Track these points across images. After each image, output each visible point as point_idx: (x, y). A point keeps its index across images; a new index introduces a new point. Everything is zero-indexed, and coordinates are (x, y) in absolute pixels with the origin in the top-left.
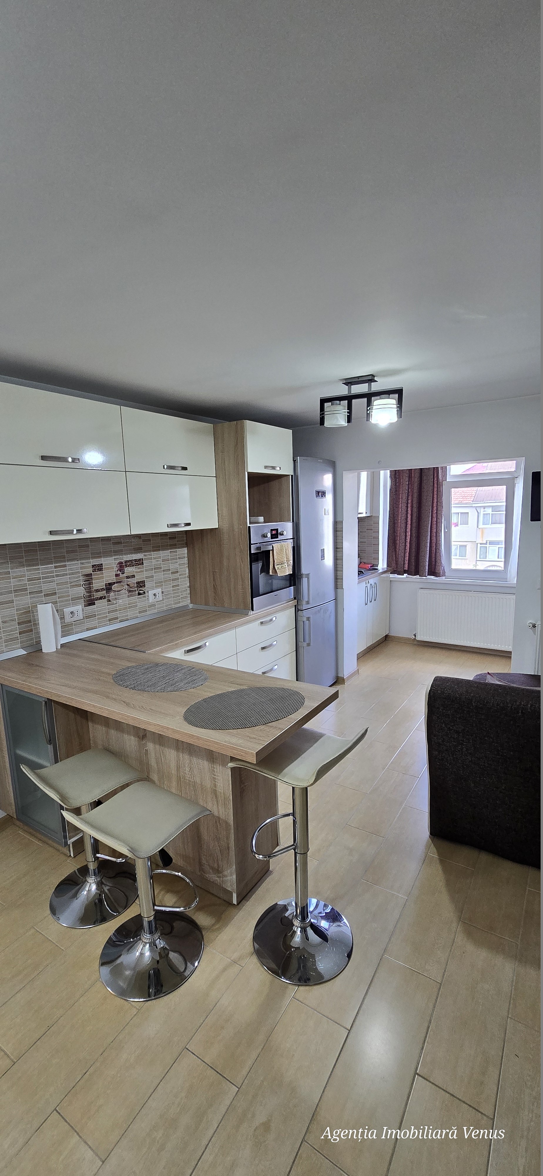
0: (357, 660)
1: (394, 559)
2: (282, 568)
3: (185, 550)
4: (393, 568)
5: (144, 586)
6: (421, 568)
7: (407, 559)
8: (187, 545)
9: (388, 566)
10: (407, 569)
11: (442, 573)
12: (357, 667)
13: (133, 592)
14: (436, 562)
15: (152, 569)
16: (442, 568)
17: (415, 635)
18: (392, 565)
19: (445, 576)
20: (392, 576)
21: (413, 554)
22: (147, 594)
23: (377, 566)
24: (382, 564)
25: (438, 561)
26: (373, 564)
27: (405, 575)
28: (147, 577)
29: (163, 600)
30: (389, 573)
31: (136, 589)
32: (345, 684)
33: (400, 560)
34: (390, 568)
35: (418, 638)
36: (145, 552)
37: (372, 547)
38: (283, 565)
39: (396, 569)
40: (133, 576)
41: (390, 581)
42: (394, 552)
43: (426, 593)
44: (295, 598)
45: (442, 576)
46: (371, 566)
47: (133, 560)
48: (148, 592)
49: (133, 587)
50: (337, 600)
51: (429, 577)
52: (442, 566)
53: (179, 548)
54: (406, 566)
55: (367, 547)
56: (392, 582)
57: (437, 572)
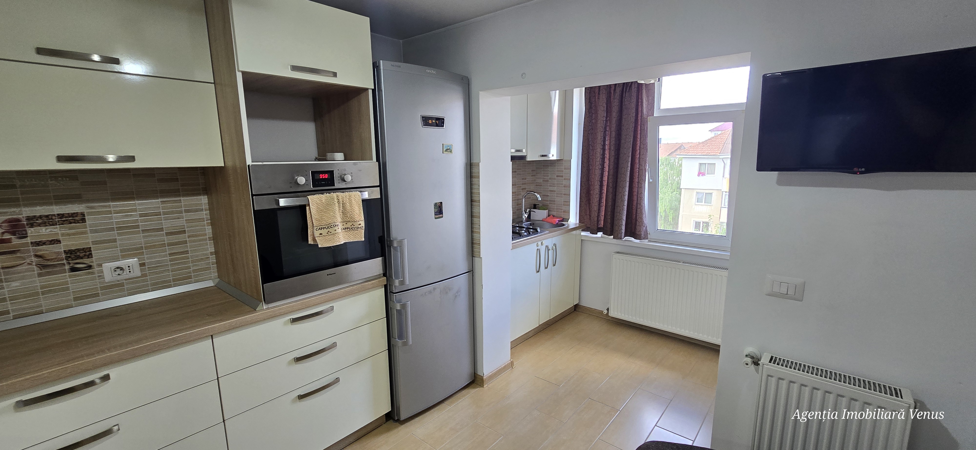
0: (511, 349)
1: (588, 213)
2: (329, 234)
3: (204, 200)
4: (586, 225)
5: (90, 256)
6: (616, 228)
7: (603, 214)
8: (206, 191)
9: (580, 221)
10: (602, 227)
11: (644, 235)
12: (511, 359)
13: (57, 267)
14: (636, 220)
15: (112, 229)
16: (644, 228)
17: (608, 310)
18: (585, 221)
19: (647, 239)
20: (583, 233)
21: (609, 209)
22: (96, 269)
23: (567, 220)
24: (573, 220)
25: (639, 220)
26: (564, 219)
27: (600, 234)
28: (94, 243)
29: (143, 275)
30: (580, 230)
31: (65, 262)
32: (485, 386)
33: (594, 214)
34: (583, 224)
35: (612, 314)
36: (88, 201)
37: (562, 197)
38: (330, 230)
39: (589, 226)
40: (59, 241)
41: (582, 240)
42: (588, 205)
43: (622, 260)
44: (385, 275)
45: (644, 239)
46: (559, 221)
47: (54, 215)
48: (100, 265)
49: (56, 258)
50: (471, 272)
51: (627, 238)
52: (644, 227)
53: (184, 195)
54: (602, 222)
55: (557, 197)
56: (584, 241)
57: (637, 233)
